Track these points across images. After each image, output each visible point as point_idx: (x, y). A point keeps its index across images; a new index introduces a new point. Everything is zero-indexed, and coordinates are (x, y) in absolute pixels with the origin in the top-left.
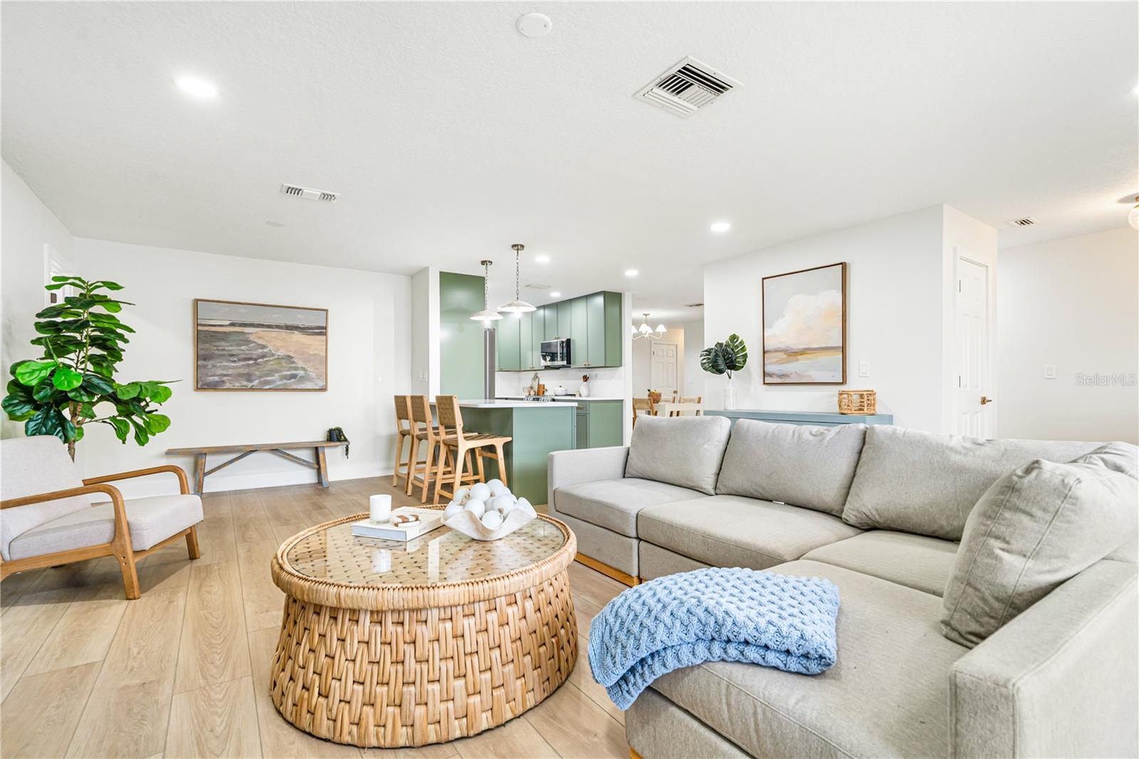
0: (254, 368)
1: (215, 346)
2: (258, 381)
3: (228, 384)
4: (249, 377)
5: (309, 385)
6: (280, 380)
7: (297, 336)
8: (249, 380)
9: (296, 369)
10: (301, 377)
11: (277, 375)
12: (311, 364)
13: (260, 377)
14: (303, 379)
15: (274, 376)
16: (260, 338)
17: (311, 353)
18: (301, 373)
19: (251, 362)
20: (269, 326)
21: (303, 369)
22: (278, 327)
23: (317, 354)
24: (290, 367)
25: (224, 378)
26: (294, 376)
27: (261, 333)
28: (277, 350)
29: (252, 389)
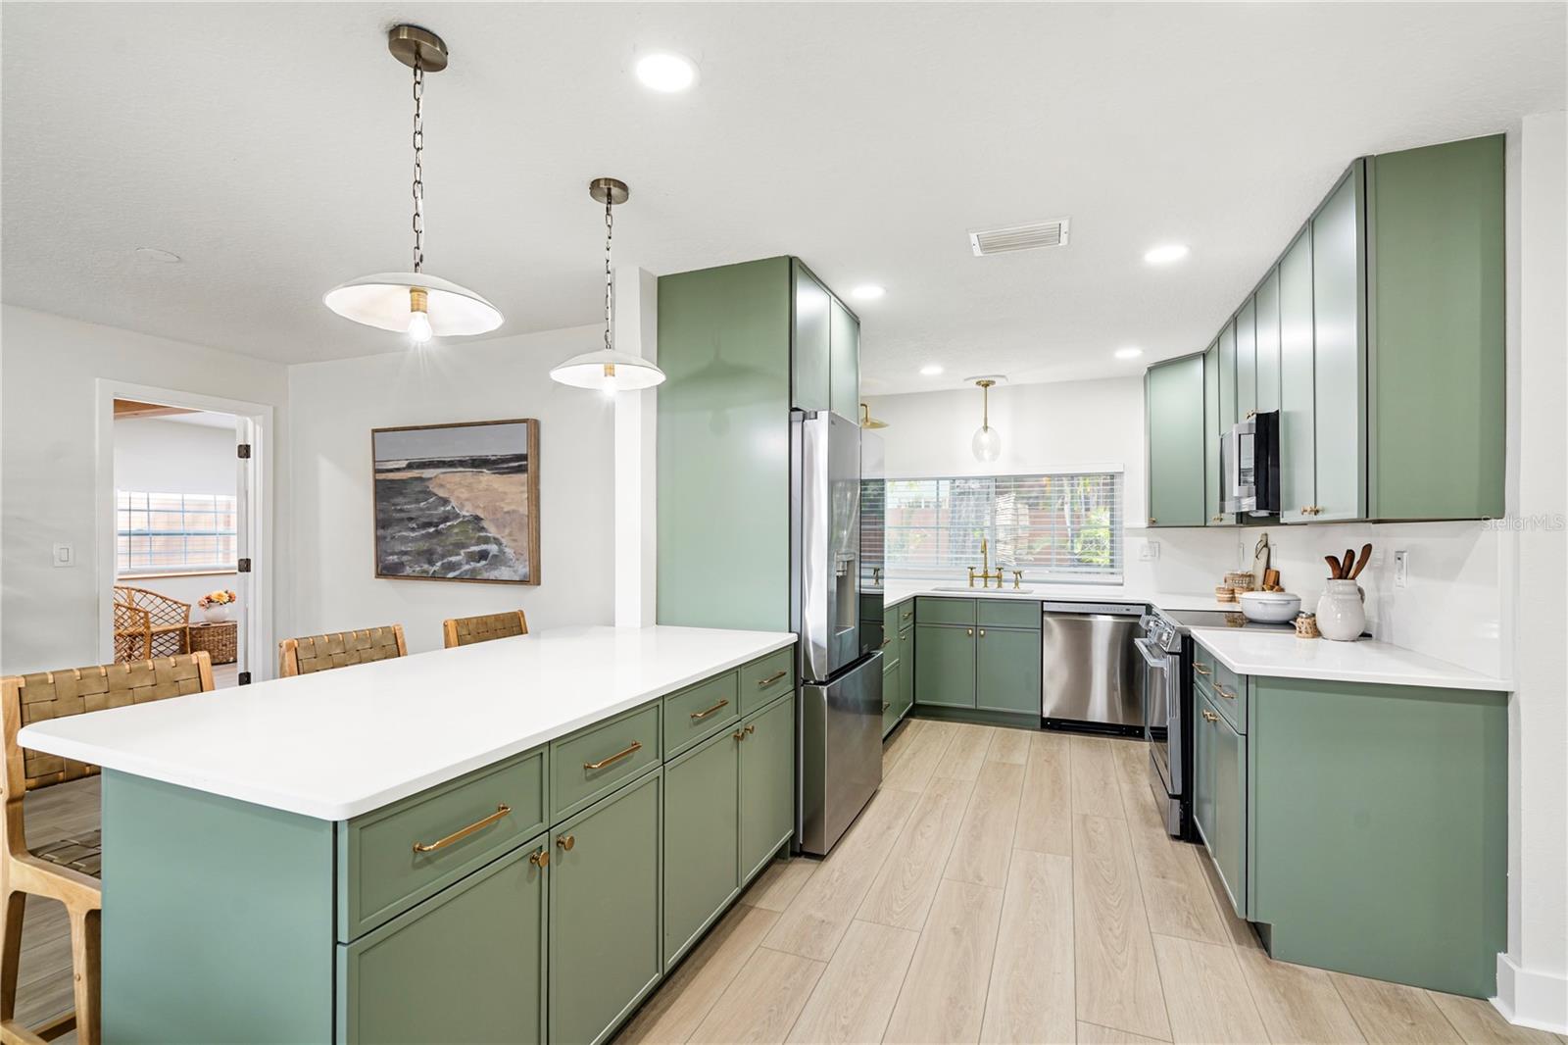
0: (435, 541)
1: (394, 505)
2: (439, 564)
3: (408, 568)
4: (429, 556)
5: (504, 573)
6: (468, 563)
7: (487, 477)
8: (431, 563)
9: (486, 540)
10: (495, 556)
11: (462, 552)
12: (507, 531)
13: (443, 556)
14: (498, 560)
15: (460, 555)
16: (442, 486)
17: (506, 510)
18: (493, 548)
19: (432, 530)
20: (451, 464)
21: (497, 541)
22: (462, 463)
23: (514, 511)
24: (479, 538)
25: (405, 558)
26: (483, 555)
27: (442, 476)
28: (462, 506)
29: (434, 577)
